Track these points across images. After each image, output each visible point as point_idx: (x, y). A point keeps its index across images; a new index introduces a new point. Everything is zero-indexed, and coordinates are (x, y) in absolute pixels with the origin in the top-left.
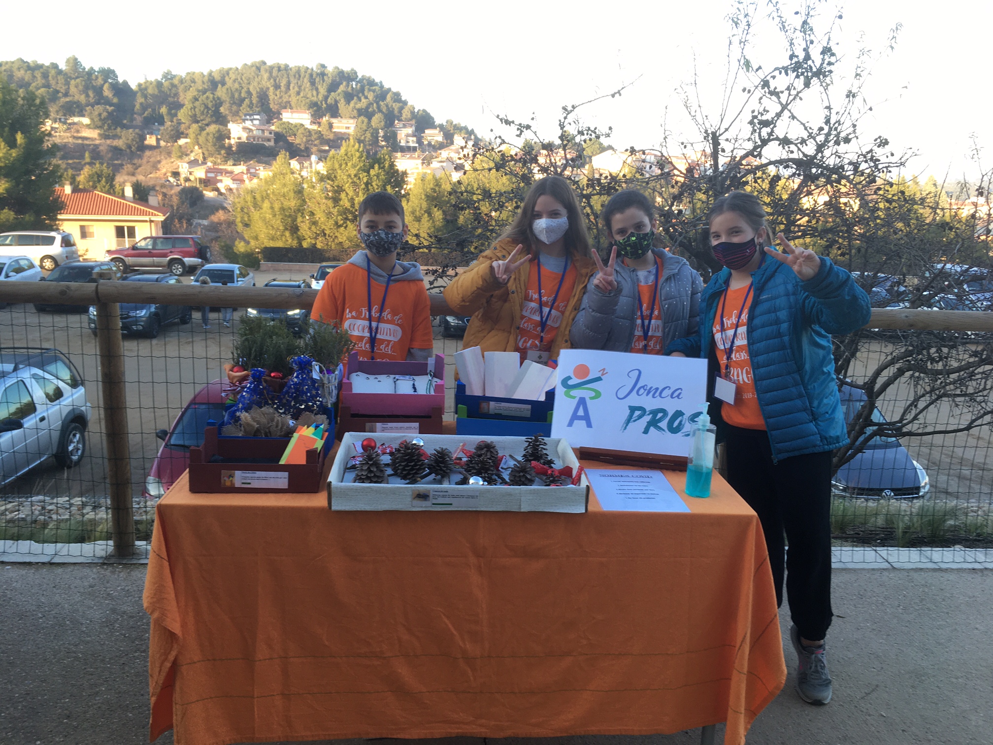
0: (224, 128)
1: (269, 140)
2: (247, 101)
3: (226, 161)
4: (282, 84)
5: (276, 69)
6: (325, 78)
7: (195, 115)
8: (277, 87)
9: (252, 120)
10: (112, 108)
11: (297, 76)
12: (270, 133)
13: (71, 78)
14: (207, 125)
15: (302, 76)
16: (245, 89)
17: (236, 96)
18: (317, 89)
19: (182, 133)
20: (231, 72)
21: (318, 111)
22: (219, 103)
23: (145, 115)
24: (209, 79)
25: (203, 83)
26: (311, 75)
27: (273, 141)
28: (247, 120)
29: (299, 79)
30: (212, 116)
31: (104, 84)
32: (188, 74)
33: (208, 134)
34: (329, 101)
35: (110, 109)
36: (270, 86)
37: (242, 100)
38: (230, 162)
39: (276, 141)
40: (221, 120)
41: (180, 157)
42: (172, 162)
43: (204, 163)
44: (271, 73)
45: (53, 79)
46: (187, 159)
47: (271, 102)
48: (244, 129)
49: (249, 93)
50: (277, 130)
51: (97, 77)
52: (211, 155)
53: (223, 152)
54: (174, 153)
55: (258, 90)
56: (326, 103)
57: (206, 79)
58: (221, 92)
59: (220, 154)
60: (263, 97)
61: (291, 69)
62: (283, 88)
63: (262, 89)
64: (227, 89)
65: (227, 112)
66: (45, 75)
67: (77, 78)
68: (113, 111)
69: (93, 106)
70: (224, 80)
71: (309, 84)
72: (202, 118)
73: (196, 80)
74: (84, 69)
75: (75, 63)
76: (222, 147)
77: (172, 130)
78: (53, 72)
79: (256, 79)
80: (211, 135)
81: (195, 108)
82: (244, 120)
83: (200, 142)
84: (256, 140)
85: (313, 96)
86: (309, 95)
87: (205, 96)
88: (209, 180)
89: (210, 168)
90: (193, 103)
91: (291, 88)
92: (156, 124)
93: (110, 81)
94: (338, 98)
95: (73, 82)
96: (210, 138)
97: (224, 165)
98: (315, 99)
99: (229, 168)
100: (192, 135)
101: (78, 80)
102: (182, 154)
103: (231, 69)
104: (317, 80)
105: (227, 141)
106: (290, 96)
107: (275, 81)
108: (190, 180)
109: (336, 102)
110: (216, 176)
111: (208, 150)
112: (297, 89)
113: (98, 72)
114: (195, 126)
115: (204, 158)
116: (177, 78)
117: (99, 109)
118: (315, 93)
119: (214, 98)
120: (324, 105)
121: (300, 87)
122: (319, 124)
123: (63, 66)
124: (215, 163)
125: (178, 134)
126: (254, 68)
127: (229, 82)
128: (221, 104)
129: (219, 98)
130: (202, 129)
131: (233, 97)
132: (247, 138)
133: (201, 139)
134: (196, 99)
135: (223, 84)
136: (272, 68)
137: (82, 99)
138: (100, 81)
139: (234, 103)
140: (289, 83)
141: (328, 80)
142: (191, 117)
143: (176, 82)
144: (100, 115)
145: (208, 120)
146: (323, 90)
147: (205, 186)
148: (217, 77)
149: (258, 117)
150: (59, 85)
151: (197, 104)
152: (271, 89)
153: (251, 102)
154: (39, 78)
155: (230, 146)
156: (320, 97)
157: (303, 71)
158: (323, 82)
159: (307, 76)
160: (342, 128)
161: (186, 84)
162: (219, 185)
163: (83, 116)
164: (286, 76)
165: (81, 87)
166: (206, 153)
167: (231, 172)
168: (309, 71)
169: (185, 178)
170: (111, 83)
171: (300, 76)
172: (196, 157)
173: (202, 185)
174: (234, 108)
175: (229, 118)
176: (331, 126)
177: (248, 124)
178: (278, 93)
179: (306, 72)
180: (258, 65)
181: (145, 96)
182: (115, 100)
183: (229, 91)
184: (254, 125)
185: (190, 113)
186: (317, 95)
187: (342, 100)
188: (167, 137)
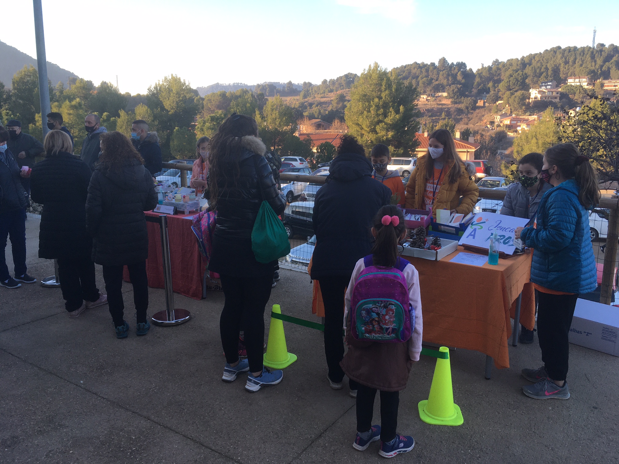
0: (527, 92)
1: (556, 98)
2: (544, 74)
3: (525, 113)
4: (570, 61)
5: (567, 51)
6: (603, 53)
7: (509, 86)
8: (566, 63)
9: (546, 86)
10: (461, 86)
11: (582, 54)
12: (557, 93)
13: (440, 71)
14: (516, 91)
15: (586, 53)
16: (544, 66)
17: (538, 71)
18: (595, 61)
19: (500, 97)
20: (536, 57)
21: (593, 76)
22: (526, 77)
23: (479, 88)
24: (521, 63)
25: (517, 65)
26: (592, 52)
27: (558, 98)
28: (543, 86)
29: (583, 56)
30: (520, 85)
31: (458, 72)
32: (508, 60)
33: (515, 97)
34: (604, 68)
35: (459, 86)
36: (561, 62)
37: (541, 74)
38: (528, 114)
39: (560, 99)
40: (526, 87)
41: (497, 112)
42: (491, 116)
43: (511, 115)
44: (563, 54)
45: (431, 72)
46: (500, 113)
47: (561, 73)
48: (539, 92)
49: (547, 69)
50: (563, 91)
51: (455, 68)
52: (516, 109)
53: (524, 107)
54: (493, 110)
55: (553, 66)
56: (601, 70)
57: (519, 62)
58: (528, 70)
59: (521, 109)
60: (556, 71)
61: (578, 50)
62: (571, 63)
63: (555, 65)
64: (532, 68)
65: (530, 82)
66: (427, 71)
67: (444, 70)
68: (461, 87)
69: (450, 86)
70: (531, 62)
71: (590, 58)
72: (513, 87)
73: (513, 64)
74: (449, 64)
75: (443, 61)
76: (524, 104)
77: (494, 96)
78: (431, 68)
79: (553, 59)
80: (517, 98)
81: (510, 81)
82: (541, 87)
83: (510, 102)
84: (547, 98)
85: (592, 66)
86: (589, 66)
87: (517, 73)
88: (512, 126)
89: (514, 118)
90: (509, 78)
91: (576, 62)
92: (485, 93)
93: (462, 70)
94: (610, 66)
95: (441, 73)
96: (517, 99)
97: (523, 116)
98: (593, 68)
99: (526, 117)
100: (505, 98)
101: (444, 71)
102: (498, 110)
103: (536, 54)
104: (597, 55)
105: (527, 100)
106: (575, 68)
107: (566, 59)
108: (500, 126)
109: (609, 69)
110: (517, 123)
111: (514, 107)
112: (580, 62)
113: (456, 65)
114: (508, 93)
115: (511, 112)
116: (501, 64)
117: (453, 87)
118: (593, 64)
119: (522, 74)
120: (600, 72)
121: (583, 61)
122: (594, 84)
123: (437, 64)
124: (517, 115)
125: (498, 98)
126: (552, 52)
127: (534, 63)
128: (526, 78)
129: (526, 74)
130: (512, 94)
131: (535, 71)
132: (541, 98)
133: (511, 101)
134: (511, 76)
135: (530, 64)
136: (564, 50)
137: (445, 82)
138: (456, 70)
139: (536, 76)
140: (575, 59)
141: (604, 55)
142: (506, 87)
143: (500, 66)
144: (453, 90)
145: (517, 88)
146: (599, 62)
147: (509, 129)
148: (527, 61)
149: (550, 83)
150: (434, 75)
151: (512, 78)
152: (562, 65)
153: (547, 75)
154: (424, 73)
155: (529, 103)
156: (597, 66)
157: (586, 50)
158: (601, 55)
159: (589, 53)
160: (611, 86)
161: (506, 67)
162: (518, 129)
163: (444, 92)
164: (574, 55)
165: (445, 75)
166: (513, 109)
167: (527, 120)
168: (591, 50)
169: (497, 124)
170: (462, 71)
171: (584, 54)
172: (506, 112)
173: (507, 129)
174: (535, 79)
175: (531, 86)
176: (602, 85)
177: (543, 89)
178: (567, 66)
179: (588, 51)
180: (555, 50)
181: (481, 77)
182: (463, 81)
183: (534, 69)
184: (546, 89)
185: (506, 85)
186: (595, 65)
187: (614, 67)
188: (490, 100)
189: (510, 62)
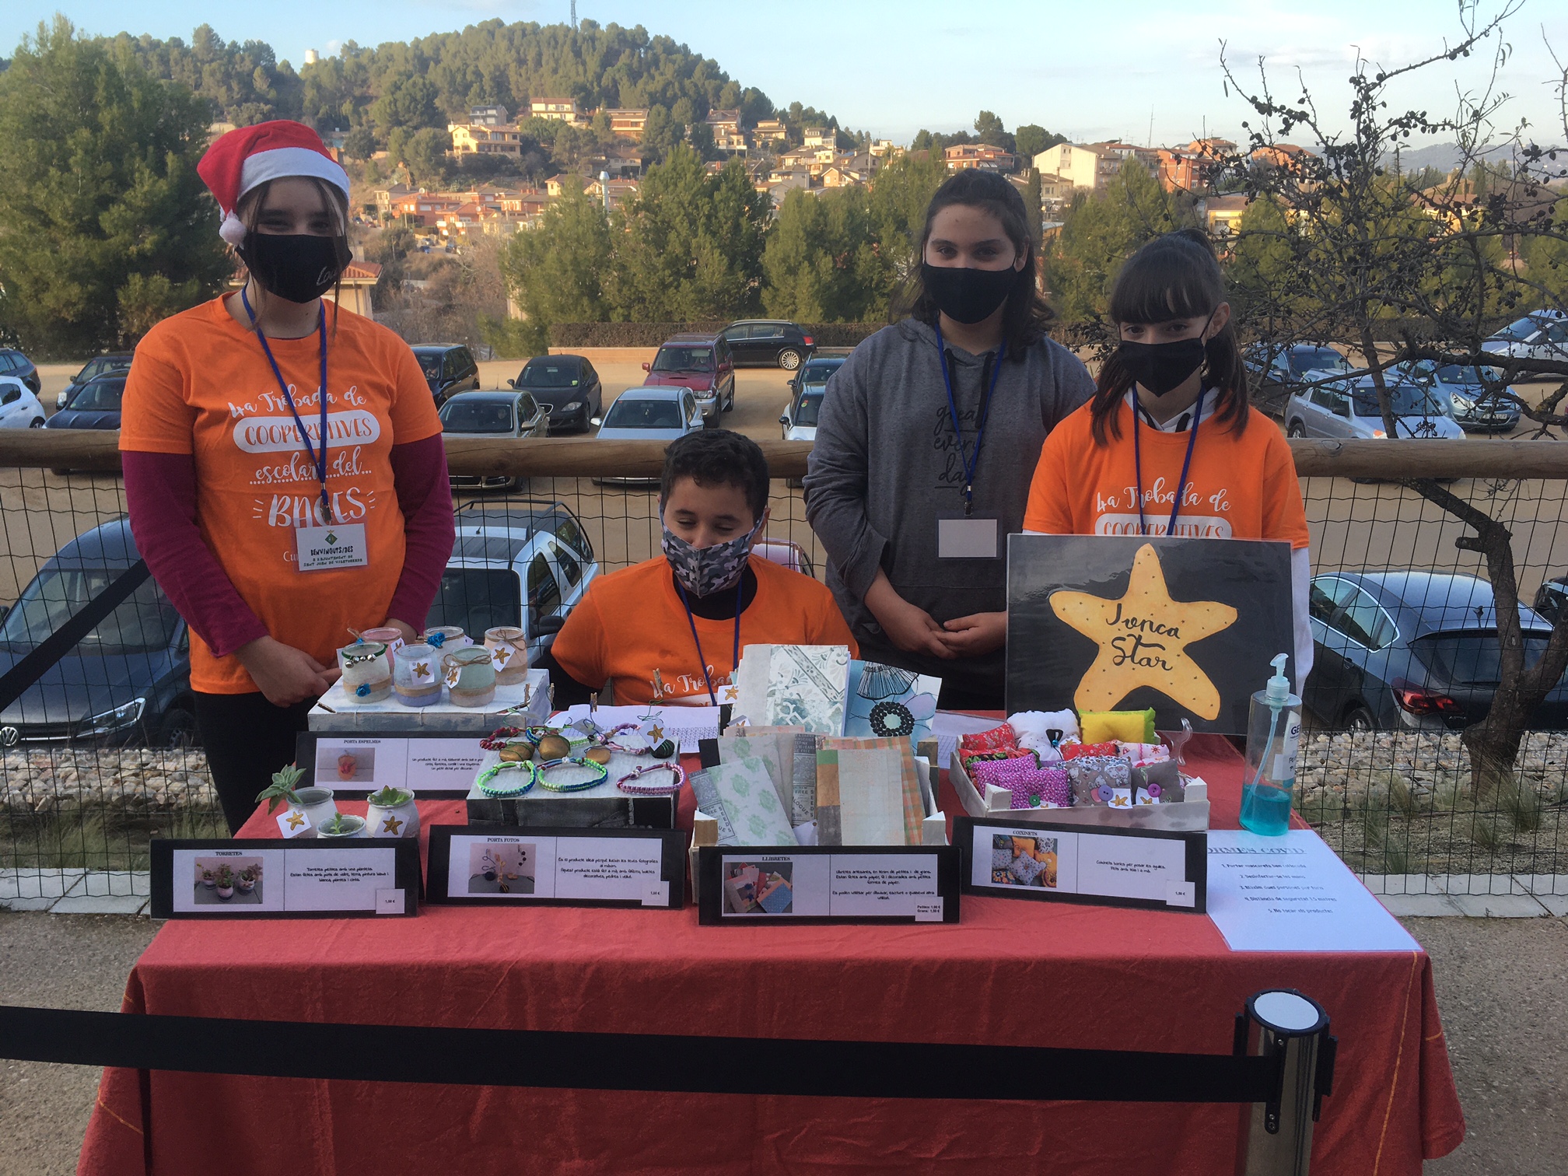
0: (443, 132)
1: (512, 148)
2: (475, 88)
3: (448, 185)
4: (529, 58)
5: (520, 33)
6: (597, 43)
7: (396, 113)
8: (521, 62)
9: (484, 118)
10: (269, 106)
11: (553, 43)
12: (515, 137)
13: (203, 62)
14: (416, 128)
15: (560, 42)
16: (472, 68)
17: (459, 79)
18: (584, 64)
19: (378, 143)
20: (448, 42)
21: (586, 100)
22: (432, 93)
23: (320, 115)
24: (415, 55)
25: (406, 60)
26: (575, 41)
27: (518, 150)
28: (478, 117)
29: (555, 48)
30: (422, 114)
31: (254, 68)
32: (382, 46)
33: (418, 143)
34: (604, 81)
35: (266, 108)
36: (510, 61)
37: (467, 87)
38: (454, 186)
39: (523, 151)
40: (438, 120)
41: (376, 181)
42: (364, 190)
43: (414, 189)
44: (511, 41)
45: (177, 64)
46: (386, 183)
47: (513, 86)
48: (474, 133)
49: (478, 74)
50: (525, 132)
51: (243, 59)
52: (424, 175)
53: (442, 170)
54: (366, 175)
55: (492, 68)
56: (599, 85)
57: (410, 55)
58: (435, 75)
59: (437, 174)
60: (501, 81)
61: (542, 32)
62: (531, 64)
63: (497, 68)
64: (445, 69)
65: (445, 107)
66: (164, 60)
67: (212, 61)
68: (270, 111)
69: (239, 105)
70: (438, 55)
71: (571, 54)
72: (407, 117)
73: (395, 57)
74: (223, 45)
75: (207, 36)
76: (441, 163)
77: (361, 139)
78: (175, 54)
79: (489, 51)
80: (423, 145)
81: (396, 101)
82: (472, 119)
83: (407, 156)
84: (493, 149)
85: (578, 74)
86: (573, 74)
87: (411, 81)
88: (422, 217)
89: (423, 198)
90: (393, 93)
91: (543, 63)
92: (337, 129)
93: (263, 63)
94: (617, 77)
95: (206, 67)
96: (422, 149)
97: (444, 191)
98: (581, 79)
99: (454, 196)
100: (394, 146)
101: (214, 65)
102: (380, 176)
103: (448, 35)
104: (584, 47)
105: (448, 153)
106: (542, 76)
107: (518, 53)
108: (393, 218)
109: (615, 83)
110: (434, 210)
111: (419, 169)
112: (552, 64)
113: (244, 50)
114: (397, 131)
115: (413, 182)
116: (366, 55)
117: (249, 108)
118: (581, 69)
119: (424, 84)
120: (597, 89)
121: (557, 61)
122: (590, 120)
123: (189, 42)
124: (430, 189)
125: (370, 146)
126: (485, 33)
127: (446, 57)
128: (436, 94)
129: (432, 85)
130: (408, 136)
131: (452, 82)
132: (479, 147)
133: (408, 152)
134: (397, 87)
135: (437, 62)
136: (512, 30)
137: (221, 95)
138: (248, 65)
139: (456, 91)
140: (540, 55)
141: (601, 48)
142: (391, 116)
143: (364, 60)
145: (416, 121)
146: (593, 63)
147: (416, 226)
148: (428, 52)
149: (493, 112)
150: (186, 74)
151: (399, 95)
152: (513, 65)
153: (482, 89)
154: (155, 64)
155: (453, 161)
156: (590, 75)
157: (561, 34)
158: (594, 50)
159: (569, 42)
160: (626, 124)
161: (379, 64)
162: (441, 224)
163: (224, 121)
164: (534, 43)
165: (219, 76)
166: (416, 173)
167: (457, 204)
168: (571, 35)
169: (386, 214)
170: (265, 67)
171: (557, 43)
172: (402, 181)
173: (413, 225)
174: (456, 99)
175: (449, 115)
176: (608, 122)
177: (478, 124)
178: (523, 71)
179: (566, 36)
180: (490, 28)
181: (319, 87)
182: (272, 94)
183: (448, 71)
184: (487, 126)
185: (388, 110)
186: (585, 71)
187: (625, 79)
188: (355, 150)
189: (389, 51)
